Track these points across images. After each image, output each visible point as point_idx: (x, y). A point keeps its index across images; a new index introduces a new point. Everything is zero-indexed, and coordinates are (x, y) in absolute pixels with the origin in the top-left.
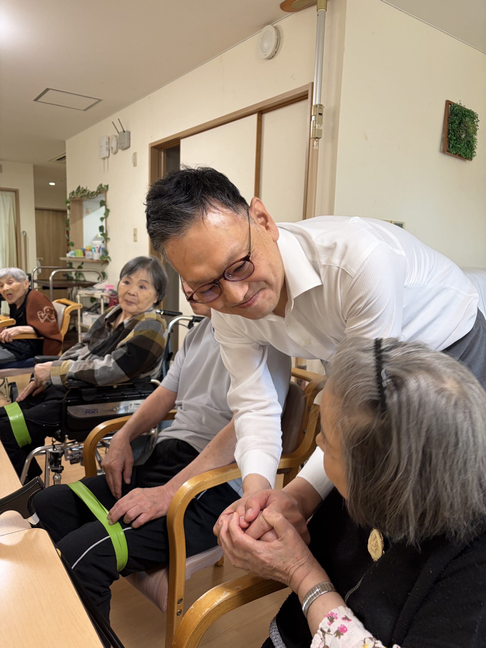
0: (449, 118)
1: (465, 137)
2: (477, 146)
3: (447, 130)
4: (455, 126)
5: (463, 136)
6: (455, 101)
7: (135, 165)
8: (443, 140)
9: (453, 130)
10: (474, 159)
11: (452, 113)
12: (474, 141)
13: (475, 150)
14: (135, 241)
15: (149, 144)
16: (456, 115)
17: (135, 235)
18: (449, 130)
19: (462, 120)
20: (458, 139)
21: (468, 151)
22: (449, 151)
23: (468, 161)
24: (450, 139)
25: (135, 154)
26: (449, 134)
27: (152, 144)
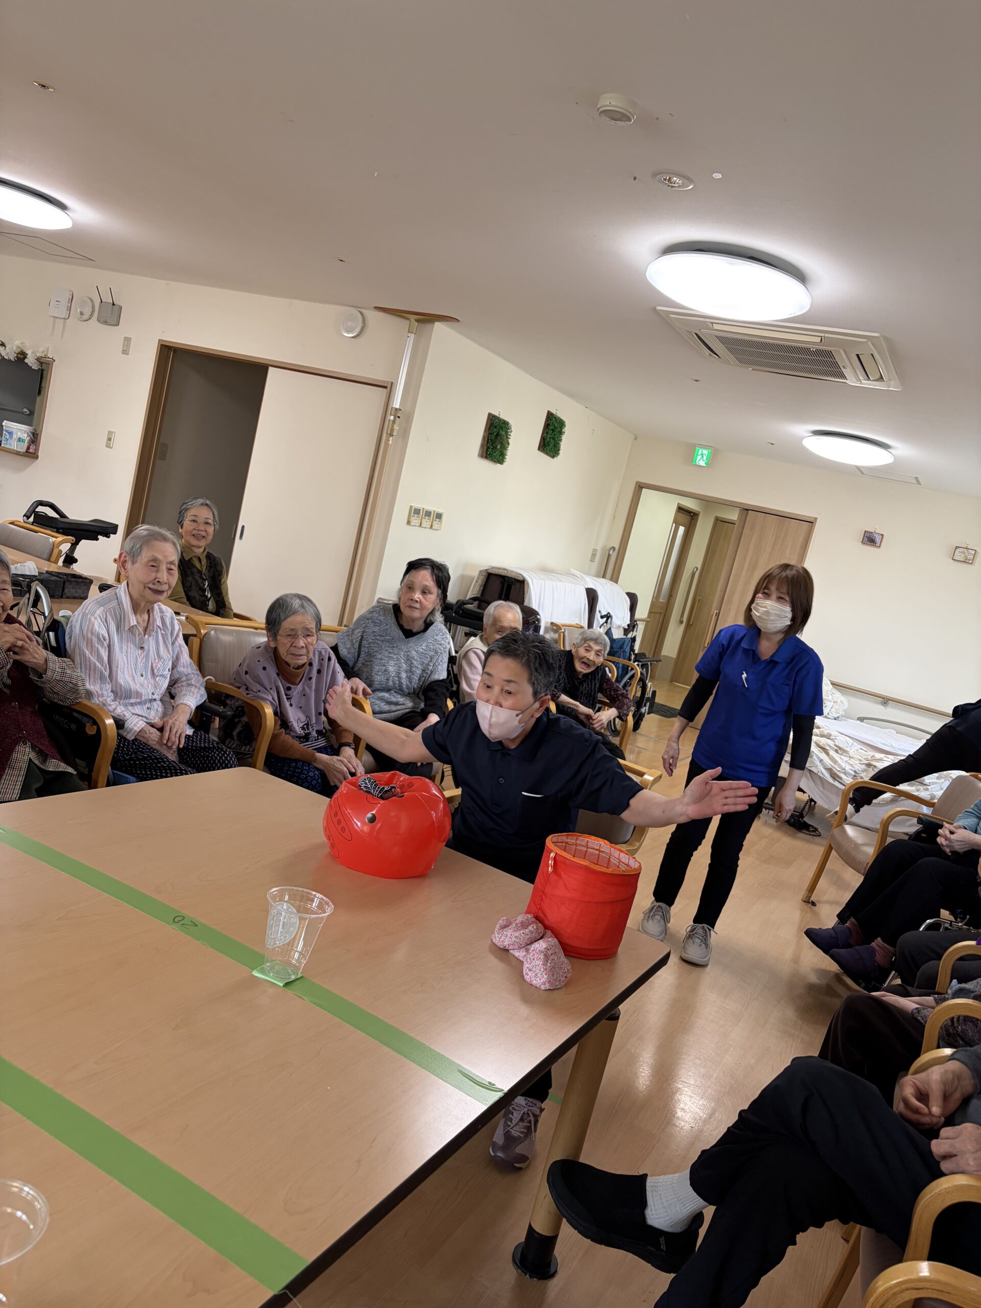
0: (489, 429)
1: (501, 447)
2: (508, 454)
3: (486, 439)
4: (493, 437)
5: (499, 447)
6: (497, 414)
7: (125, 352)
8: (482, 446)
9: (491, 440)
10: (505, 464)
11: (492, 424)
12: (506, 450)
13: (506, 457)
14: (108, 446)
15: (159, 340)
16: (495, 427)
17: (109, 439)
18: (488, 439)
19: (499, 432)
20: (495, 448)
21: (501, 458)
22: (486, 458)
23: (498, 465)
24: (488, 448)
25: (127, 340)
26: (488, 442)
27: (162, 341)
